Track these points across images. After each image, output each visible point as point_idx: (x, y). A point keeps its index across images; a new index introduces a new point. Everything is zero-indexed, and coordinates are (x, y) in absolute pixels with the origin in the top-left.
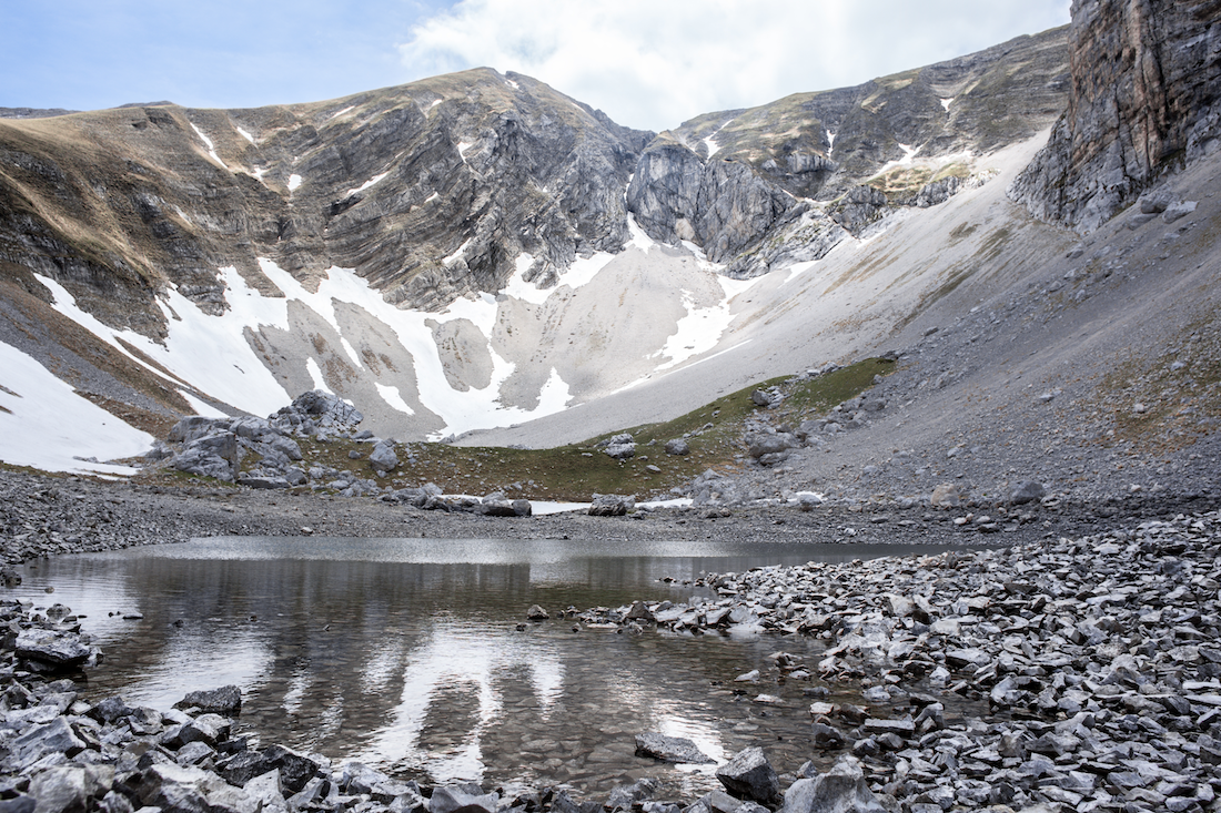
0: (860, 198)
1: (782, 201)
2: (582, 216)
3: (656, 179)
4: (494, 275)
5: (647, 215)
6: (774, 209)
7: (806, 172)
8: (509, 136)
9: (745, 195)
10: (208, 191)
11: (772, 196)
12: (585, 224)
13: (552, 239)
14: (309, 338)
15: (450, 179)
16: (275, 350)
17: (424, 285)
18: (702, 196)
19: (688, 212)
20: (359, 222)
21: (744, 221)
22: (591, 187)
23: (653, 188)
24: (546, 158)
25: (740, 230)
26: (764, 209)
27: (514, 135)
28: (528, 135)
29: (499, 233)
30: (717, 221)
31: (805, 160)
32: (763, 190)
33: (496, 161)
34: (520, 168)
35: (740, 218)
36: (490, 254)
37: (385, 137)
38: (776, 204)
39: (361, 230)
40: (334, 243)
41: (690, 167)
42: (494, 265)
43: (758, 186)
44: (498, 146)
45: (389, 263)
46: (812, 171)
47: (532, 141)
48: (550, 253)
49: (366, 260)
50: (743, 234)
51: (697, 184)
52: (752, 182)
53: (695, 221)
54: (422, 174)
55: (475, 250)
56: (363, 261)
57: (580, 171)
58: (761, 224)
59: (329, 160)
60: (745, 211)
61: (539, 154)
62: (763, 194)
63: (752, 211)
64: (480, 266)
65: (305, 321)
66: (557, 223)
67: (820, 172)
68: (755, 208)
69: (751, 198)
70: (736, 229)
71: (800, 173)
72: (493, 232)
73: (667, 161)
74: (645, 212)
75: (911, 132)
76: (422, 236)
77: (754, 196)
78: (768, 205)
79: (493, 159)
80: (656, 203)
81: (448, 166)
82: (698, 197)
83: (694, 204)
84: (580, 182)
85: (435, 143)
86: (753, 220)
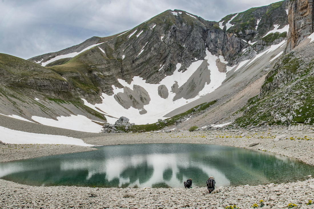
0: (260, 43)
1: (243, 44)
2: (194, 52)
3: (212, 38)
4: (171, 72)
5: (211, 49)
6: (241, 46)
7: (250, 34)
8: (174, 32)
9: (233, 43)
10: (106, 66)
11: (240, 42)
12: (194, 53)
13: (186, 60)
14: (129, 96)
15: (159, 48)
16: (122, 101)
17: (154, 78)
18: (224, 43)
19: (221, 47)
20: (138, 64)
21: (233, 50)
22: (196, 43)
23: (212, 41)
24: (184, 36)
25: (232, 52)
26: (238, 46)
27: (175, 31)
28: (179, 30)
29: (172, 60)
30: (227, 50)
31: (249, 31)
32: (238, 41)
33: (171, 40)
34: (177, 40)
35: (232, 49)
36: (170, 67)
37: (143, 39)
38: (241, 44)
39: (139, 66)
40: (133, 71)
41: (221, 35)
42: (171, 69)
43: (236, 40)
44: (171, 35)
45: (146, 73)
46: (251, 34)
47: (180, 32)
48: (185, 63)
49: (141, 74)
50: (233, 54)
51: (223, 39)
52: (235, 39)
53: (222, 50)
54: (152, 48)
55: (166, 66)
56: (140, 74)
57: (192, 39)
58: (237, 50)
59: (131, 49)
60: (233, 47)
61: (182, 35)
62: (238, 42)
63: (235, 47)
64: (167, 70)
65: (128, 92)
66: (187, 55)
67: (253, 34)
68: (235, 46)
69: (234, 44)
70: (231, 52)
71: (248, 35)
72: (170, 60)
73: (215, 33)
74: (210, 48)
75: (277, 21)
76: (153, 65)
77: (235, 43)
78: (239, 45)
79: (170, 39)
80: (213, 45)
81: (158, 45)
82: (223, 43)
83: (222, 45)
84: (193, 42)
85: (155, 39)
86: (235, 49)
